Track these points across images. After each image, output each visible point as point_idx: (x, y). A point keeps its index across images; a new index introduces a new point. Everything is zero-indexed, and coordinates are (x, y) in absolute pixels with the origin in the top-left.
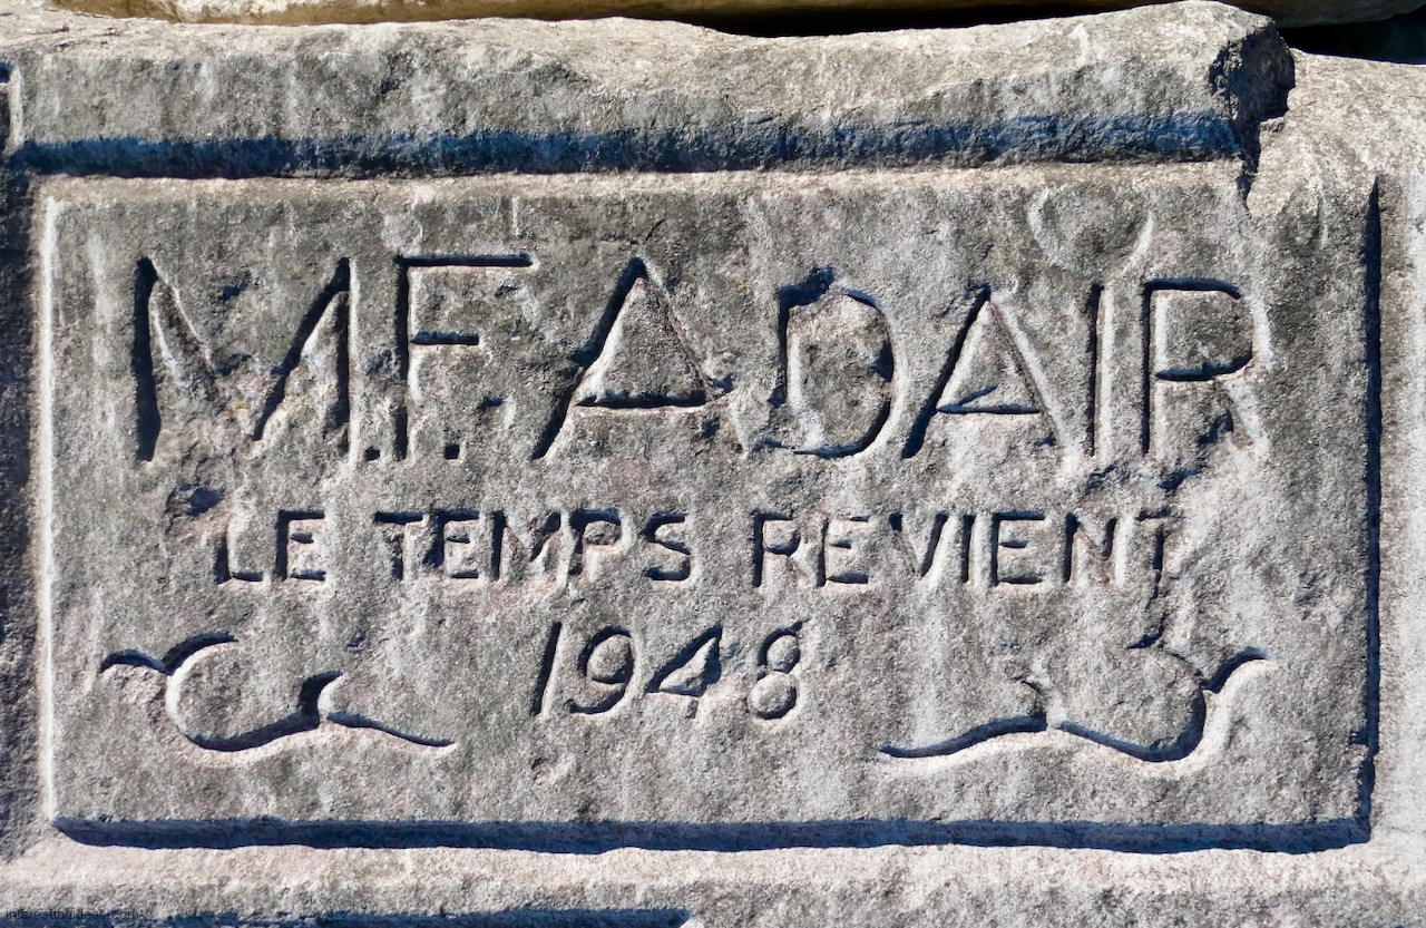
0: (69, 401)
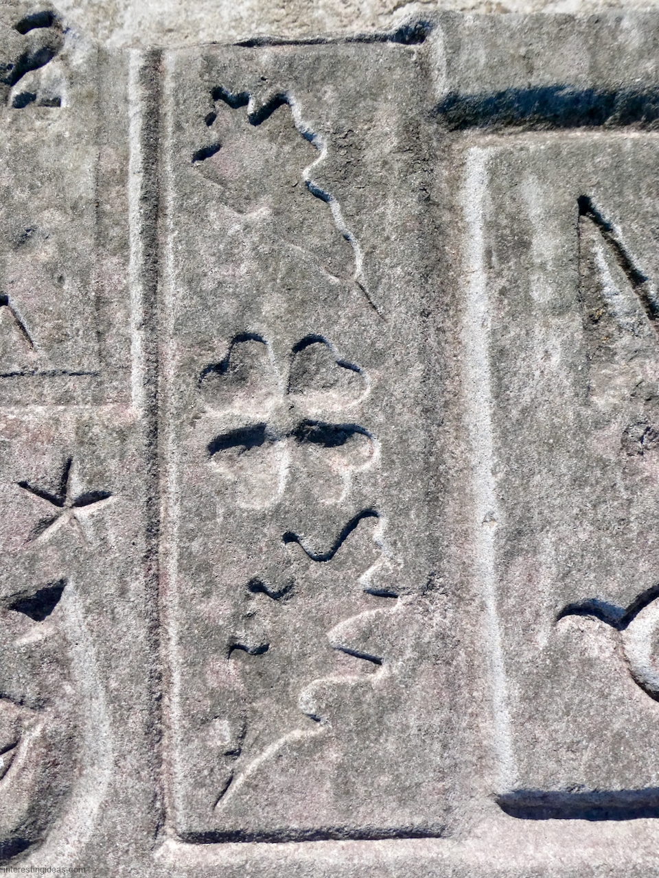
0: (506, 342)
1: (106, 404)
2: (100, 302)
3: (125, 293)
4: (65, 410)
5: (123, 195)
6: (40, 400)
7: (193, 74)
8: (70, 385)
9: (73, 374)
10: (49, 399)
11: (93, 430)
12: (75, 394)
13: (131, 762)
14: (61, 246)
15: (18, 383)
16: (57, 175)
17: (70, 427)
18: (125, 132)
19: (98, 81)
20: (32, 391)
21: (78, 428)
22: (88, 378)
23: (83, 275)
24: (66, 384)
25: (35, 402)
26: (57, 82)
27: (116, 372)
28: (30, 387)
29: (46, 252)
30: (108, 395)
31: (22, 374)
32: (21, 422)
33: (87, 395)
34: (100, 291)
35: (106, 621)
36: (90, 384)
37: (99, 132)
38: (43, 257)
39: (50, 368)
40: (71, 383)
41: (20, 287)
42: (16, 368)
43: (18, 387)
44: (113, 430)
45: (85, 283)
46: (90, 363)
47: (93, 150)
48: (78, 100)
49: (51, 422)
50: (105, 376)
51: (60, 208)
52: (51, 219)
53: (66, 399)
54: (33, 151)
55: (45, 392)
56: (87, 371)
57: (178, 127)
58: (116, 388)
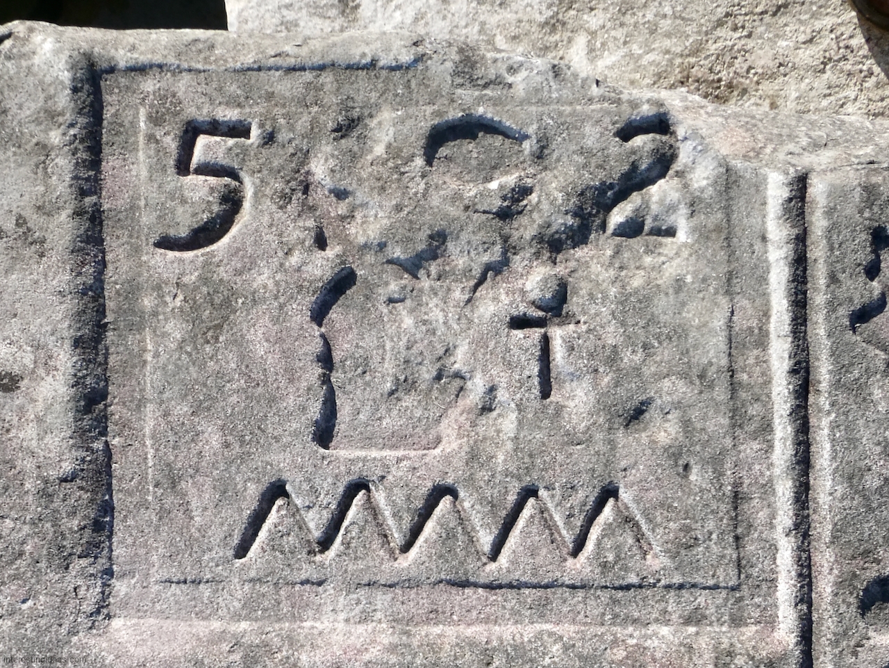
1: (746, 625)
2: (737, 498)
3: (768, 488)
4: (697, 633)
5: (763, 362)
6: (664, 618)
7: (850, 210)
8: (701, 600)
9: (705, 588)
10: (674, 617)
11: (736, 661)
12: (708, 612)
14: (686, 424)
15: (635, 597)
16: (678, 333)
17: (706, 656)
18: (763, 280)
19: (728, 211)
20: (652, 607)
21: (716, 658)
22: (724, 593)
23: (716, 462)
24: (696, 599)
25: (657, 620)
26: (672, 208)
27: (758, 586)
28: (650, 602)
29: (665, 431)
30: (749, 614)
31: (641, 587)
32: (645, 648)
33: (722, 613)
34: (737, 484)
36: (726, 600)
37: (730, 276)
38: (663, 438)
39: (677, 579)
40: (702, 598)
41: (633, 475)
42: (633, 579)
43: (634, 602)
44: (761, 661)
45: (719, 474)
46: (726, 575)
47: (723, 301)
48: (702, 234)
49: (682, 649)
50: (745, 591)
51: (685, 376)
52: (671, 389)
53: (695, 618)
54: (647, 300)
55: (669, 609)
56: (722, 584)
57: (833, 279)
58: (759, 606)
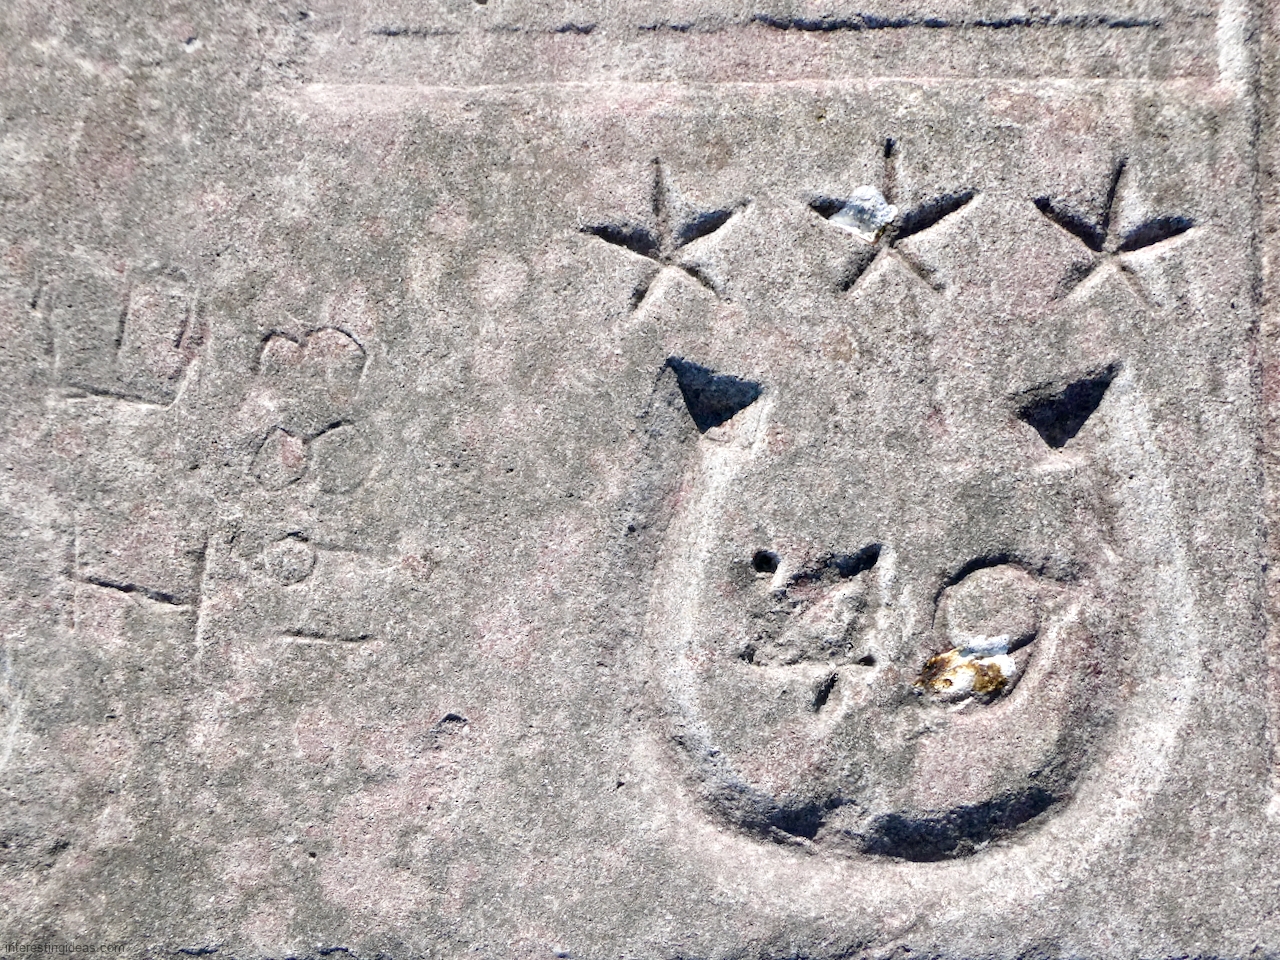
1: (1173, 77)
4: (1107, 83)
6: (1060, 68)
8: (1111, 44)
9: (1116, 25)
10: (1074, 67)
11: (1164, 112)
12: (1120, 61)
13: (1228, 664)
15: (1019, 40)
17: (1123, 107)
20: (1044, 54)
21: (1136, 108)
22: (1143, 32)
24: (1104, 43)
25: (1049, 72)
27: (1190, 24)
28: (1041, 47)
30: (1177, 62)
31: (1028, 23)
32: (1036, 99)
33: (1140, 62)
35: (1187, 434)
36: (1146, 43)
40: (1113, 41)
43: (1019, 47)
44: (1199, 112)
49: (1089, 98)
50: (1172, 31)
53: (1103, 68)
55: (1067, 56)
56: (1142, 18)
58: (1191, 52)
